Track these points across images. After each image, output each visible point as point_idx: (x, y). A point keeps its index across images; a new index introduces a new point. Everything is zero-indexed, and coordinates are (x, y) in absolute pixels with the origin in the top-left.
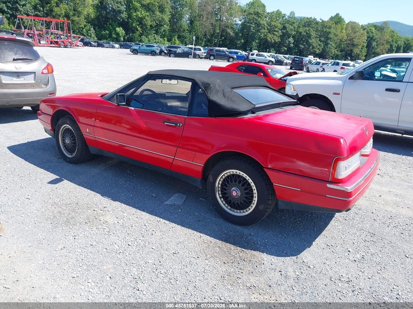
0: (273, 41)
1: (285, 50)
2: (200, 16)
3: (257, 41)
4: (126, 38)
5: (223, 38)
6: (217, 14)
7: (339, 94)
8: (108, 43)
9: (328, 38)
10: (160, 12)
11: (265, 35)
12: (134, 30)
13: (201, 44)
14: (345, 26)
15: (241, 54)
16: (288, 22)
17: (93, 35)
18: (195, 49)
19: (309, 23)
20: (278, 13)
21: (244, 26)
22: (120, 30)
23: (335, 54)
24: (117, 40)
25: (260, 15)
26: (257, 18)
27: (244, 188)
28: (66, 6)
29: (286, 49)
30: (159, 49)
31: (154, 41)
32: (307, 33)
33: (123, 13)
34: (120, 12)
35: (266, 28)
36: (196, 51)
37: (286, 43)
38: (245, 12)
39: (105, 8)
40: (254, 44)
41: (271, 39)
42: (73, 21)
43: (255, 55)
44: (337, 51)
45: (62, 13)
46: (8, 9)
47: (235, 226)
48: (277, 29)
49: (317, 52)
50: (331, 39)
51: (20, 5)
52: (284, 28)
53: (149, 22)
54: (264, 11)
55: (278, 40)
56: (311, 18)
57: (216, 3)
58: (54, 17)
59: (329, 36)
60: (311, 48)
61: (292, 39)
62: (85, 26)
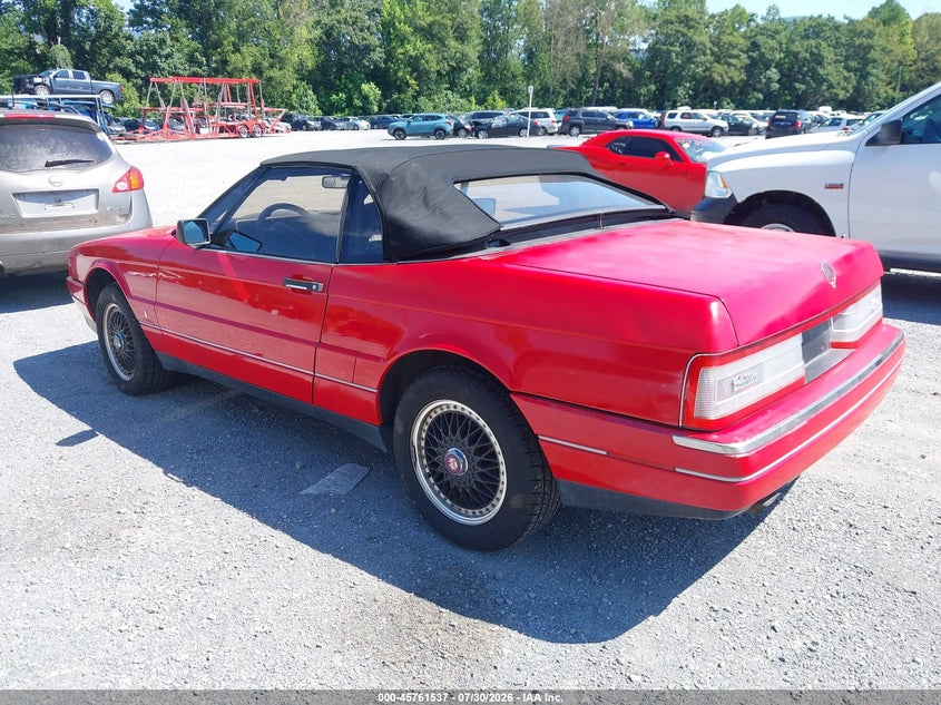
0: (728, 81)
1: (758, 99)
2: (549, 39)
3: (688, 85)
4: (385, 105)
5: (606, 84)
6: (589, 32)
7: (841, 186)
8: (345, 120)
9: (866, 61)
10: (457, 39)
11: (707, 69)
12: (401, 87)
13: (555, 103)
14: (911, 26)
15: (645, 117)
16: (762, 30)
17: (313, 106)
18: (534, 115)
19: (816, 28)
20: (738, 15)
21: (654, 51)
22: (370, 89)
23: (887, 98)
24: (364, 112)
25: (692, 23)
26: (684, 30)
27: (474, 448)
28: (254, 50)
29: (761, 96)
30: (453, 122)
31: (448, 106)
32: (812, 54)
33: (374, 51)
34: (368, 49)
35: (708, 52)
36: (536, 120)
37: (760, 82)
38: (654, 19)
39: (337, 45)
40: (681, 91)
41: (721, 76)
42: (270, 79)
43: (678, 116)
44: (894, 89)
45: (246, 66)
46: (137, 67)
47: (459, 553)
48: (735, 52)
49: (841, 97)
50: (875, 61)
51: (160, 56)
52: (755, 46)
53: (434, 64)
54: (702, 12)
55: (739, 76)
56: (820, 16)
57: (585, 6)
58: (230, 75)
59: (869, 56)
60: (824, 88)
61: (774, 70)
62: (295, 87)
